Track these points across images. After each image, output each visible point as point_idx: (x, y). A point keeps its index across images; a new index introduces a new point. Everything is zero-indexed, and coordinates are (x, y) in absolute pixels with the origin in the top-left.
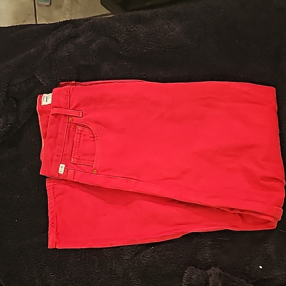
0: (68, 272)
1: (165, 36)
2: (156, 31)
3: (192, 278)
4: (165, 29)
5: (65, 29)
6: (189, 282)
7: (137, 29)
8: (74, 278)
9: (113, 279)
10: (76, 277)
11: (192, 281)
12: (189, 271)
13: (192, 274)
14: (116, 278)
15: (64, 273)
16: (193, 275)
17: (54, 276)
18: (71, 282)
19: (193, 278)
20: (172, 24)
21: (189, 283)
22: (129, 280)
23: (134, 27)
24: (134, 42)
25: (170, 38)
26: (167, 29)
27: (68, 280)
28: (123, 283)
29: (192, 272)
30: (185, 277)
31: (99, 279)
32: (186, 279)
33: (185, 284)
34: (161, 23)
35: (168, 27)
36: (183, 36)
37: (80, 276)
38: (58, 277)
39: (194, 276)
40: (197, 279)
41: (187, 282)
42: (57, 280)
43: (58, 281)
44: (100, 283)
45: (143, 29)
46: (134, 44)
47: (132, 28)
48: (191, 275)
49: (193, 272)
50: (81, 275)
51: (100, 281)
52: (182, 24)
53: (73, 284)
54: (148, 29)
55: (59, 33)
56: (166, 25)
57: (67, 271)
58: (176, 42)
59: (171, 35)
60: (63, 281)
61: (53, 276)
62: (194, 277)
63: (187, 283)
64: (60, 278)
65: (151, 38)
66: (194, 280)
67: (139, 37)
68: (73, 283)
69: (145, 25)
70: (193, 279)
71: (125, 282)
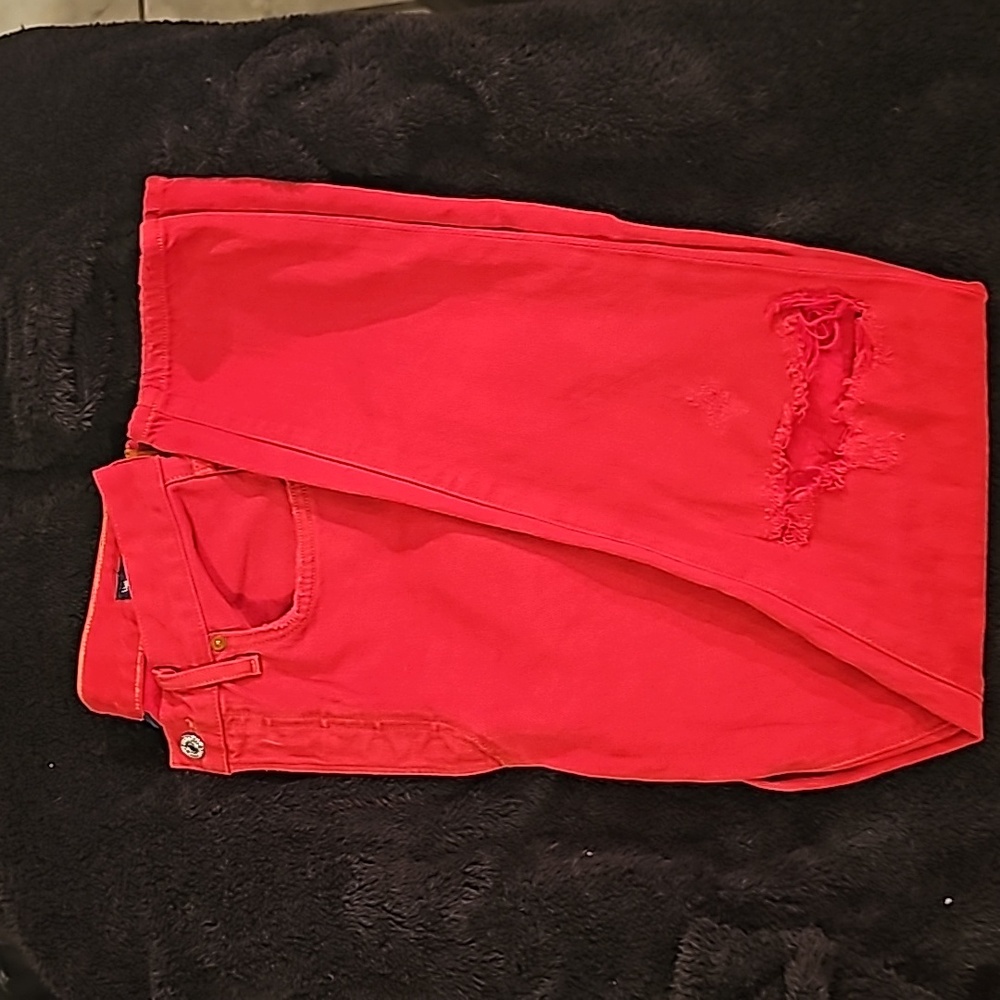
0: (267, 917)
1: (648, 87)
2: (618, 70)
3: (710, 962)
4: (651, 64)
5: (293, 43)
6: (700, 976)
7: (550, 59)
8: (290, 937)
9: (431, 946)
10: (297, 935)
11: (711, 974)
12: (698, 939)
13: (710, 950)
14: (443, 945)
15: (254, 922)
16: (713, 951)
17: (217, 930)
18: (278, 952)
19: (714, 961)
20: (676, 47)
21: (700, 980)
22: (485, 954)
23: (536, 52)
24: (534, 102)
25: (665, 95)
26: (657, 65)
27: (266, 945)
28: (464, 964)
29: (708, 943)
30: (684, 961)
31: (382, 945)
32: (687, 969)
33: (687, 983)
34: (635, 38)
35: (663, 56)
36: (716, 90)
37: (313, 931)
38: (230, 933)
39: (719, 955)
40: (728, 964)
41: (690, 978)
42: (226, 946)
43: (230, 946)
44: (384, 959)
45: (569, 59)
46: (533, 110)
47: (529, 55)
48: (705, 953)
49: (712, 942)
50: (318, 926)
51: (384, 950)
52: (711, 50)
53: (284, 959)
54: (588, 60)
55: (274, 57)
56: (656, 51)
57: (266, 913)
58: (687, 111)
59: (672, 85)
60: (247, 950)
61: (213, 929)
62: (719, 959)
63: (693, 981)
64: (239, 938)
65: (599, 90)
66: (717, 969)
67: (556, 84)
68: (285, 955)
69: (576, 43)
70: (714, 966)
71: (474, 958)
